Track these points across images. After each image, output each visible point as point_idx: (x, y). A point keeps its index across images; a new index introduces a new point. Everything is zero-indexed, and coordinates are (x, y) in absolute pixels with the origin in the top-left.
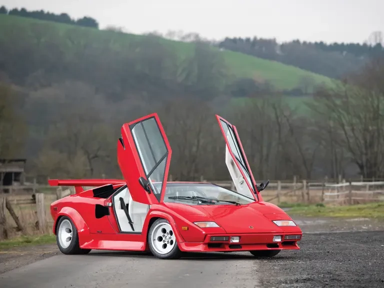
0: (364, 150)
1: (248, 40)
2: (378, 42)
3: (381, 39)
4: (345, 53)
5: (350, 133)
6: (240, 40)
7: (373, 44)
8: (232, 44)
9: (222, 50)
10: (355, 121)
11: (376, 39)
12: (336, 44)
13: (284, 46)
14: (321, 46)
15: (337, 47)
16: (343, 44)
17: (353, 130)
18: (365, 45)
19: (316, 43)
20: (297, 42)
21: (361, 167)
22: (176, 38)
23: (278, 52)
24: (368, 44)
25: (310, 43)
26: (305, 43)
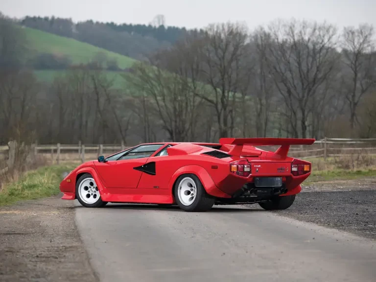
0: (173, 119)
1: (46, 19)
2: (161, 24)
3: (163, 22)
4: (132, 33)
5: (161, 103)
6: (39, 18)
7: (157, 26)
8: (32, 22)
9: (23, 27)
10: (165, 91)
11: (159, 23)
12: (125, 25)
13: (79, 26)
14: (112, 26)
15: (126, 28)
16: (131, 25)
17: (164, 100)
18: (150, 26)
19: (108, 24)
20: (91, 22)
23: (74, 30)
24: (153, 25)
25: (102, 23)
26: (97, 23)
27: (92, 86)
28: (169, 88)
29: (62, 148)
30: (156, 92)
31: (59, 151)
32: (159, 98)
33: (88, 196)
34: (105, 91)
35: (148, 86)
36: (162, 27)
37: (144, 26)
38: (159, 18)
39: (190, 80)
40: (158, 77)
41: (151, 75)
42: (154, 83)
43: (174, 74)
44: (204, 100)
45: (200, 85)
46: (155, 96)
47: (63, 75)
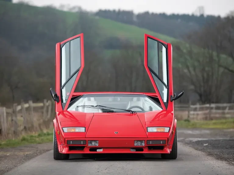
0: (202, 84)
1: (114, 11)
2: (201, 13)
3: (203, 11)
4: (179, 20)
5: (193, 72)
6: (109, 11)
7: (199, 15)
8: (104, 14)
9: (97, 17)
10: (196, 64)
12: (173, 15)
13: (140, 16)
14: (163, 15)
15: (174, 17)
16: (178, 15)
17: (194, 70)
18: (193, 15)
19: (160, 14)
20: (147, 13)
21: (201, 96)
22: (65, 9)
23: (135, 19)
24: (195, 14)
25: (156, 14)
26: (153, 14)
28: (199, 61)
30: (189, 64)
35: (182, 60)
36: (202, 16)
37: (188, 15)
38: (201, 8)
39: (215, 54)
40: (190, 53)
41: (185, 51)
42: (188, 57)
45: (223, 56)
46: (188, 67)
47: (118, 52)
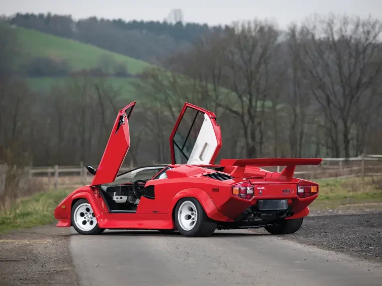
1: (41, 16)
2: (178, 20)
3: (181, 17)
4: (144, 32)
6: (33, 16)
7: (174, 22)
8: (24, 20)
9: (14, 26)
10: (182, 102)
11: (176, 19)
12: (135, 22)
13: (81, 23)
14: (119, 23)
15: (136, 25)
16: (142, 23)
18: (165, 23)
19: (114, 21)
20: (93, 19)
23: (74, 29)
24: (169, 22)
25: (108, 21)
26: (102, 20)
27: (96, 97)
29: (60, 170)
30: (171, 103)
31: (57, 174)
32: (174, 109)
33: (84, 223)
34: (111, 101)
35: (161, 96)
36: (179, 24)
37: (158, 23)
38: (177, 12)
39: (210, 86)
40: (173, 85)
41: (166, 83)
42: (170, 93)
43: (192, 81)
44: (228, 111)
45: (223, 90)
46: (170, 107)
47: (61, 83)
